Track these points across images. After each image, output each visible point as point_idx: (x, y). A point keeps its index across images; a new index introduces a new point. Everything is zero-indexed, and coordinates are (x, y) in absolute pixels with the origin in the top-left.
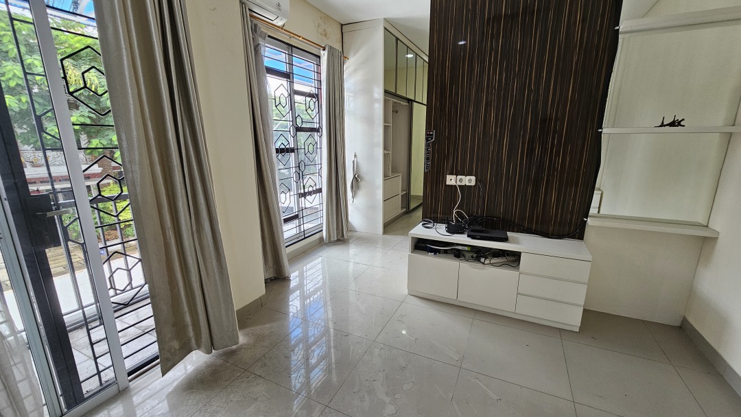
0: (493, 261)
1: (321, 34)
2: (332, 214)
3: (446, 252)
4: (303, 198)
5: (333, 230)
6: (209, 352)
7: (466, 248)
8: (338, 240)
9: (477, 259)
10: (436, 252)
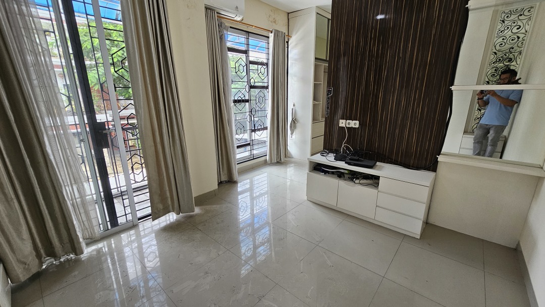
0: (362, 181)
1: (271, 22)
2: (274, 144)
3: (333, 173)
4: (253, 133)
5: (274, 155)
6: (178, 214)
7: (346, 172)
8: (278, 162)
9: (351, 179)
10: (326, 172)
